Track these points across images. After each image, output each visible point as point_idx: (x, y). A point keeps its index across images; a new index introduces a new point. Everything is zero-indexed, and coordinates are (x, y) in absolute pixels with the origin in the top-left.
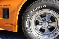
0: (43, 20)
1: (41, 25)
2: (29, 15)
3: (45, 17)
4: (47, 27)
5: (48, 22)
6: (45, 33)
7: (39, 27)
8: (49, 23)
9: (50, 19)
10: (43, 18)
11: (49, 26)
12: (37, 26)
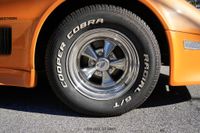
0: (97, 55)
1: (94, 66)
3: (102, 47)
4: (108, 71)
5: (108, 58)
6: (103, 85)
7: (89, 72)
8: (111, 61)
9: (114, 51)
10: (97, 51)
11: (111, 67)
12: (85, 70)
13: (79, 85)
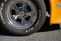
0: (19, 9)
1: (18, 14)
2: (2, 3)
3: (21, 6)
4: (24, 17)
5: (24, 11)
6: (22, 23)
7: (16, 17)
9: (27, 8)
11: (25, 15)
12: (14, 16)
13: (11, 22)
